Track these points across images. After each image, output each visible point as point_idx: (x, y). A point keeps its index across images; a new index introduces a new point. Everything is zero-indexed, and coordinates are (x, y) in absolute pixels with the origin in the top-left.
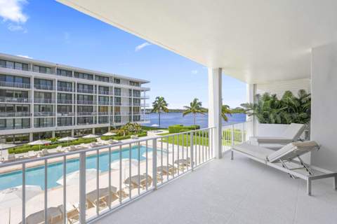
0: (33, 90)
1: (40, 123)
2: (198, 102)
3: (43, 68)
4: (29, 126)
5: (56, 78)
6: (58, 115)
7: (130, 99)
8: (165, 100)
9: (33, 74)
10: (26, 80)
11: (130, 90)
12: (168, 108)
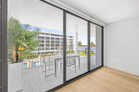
0: (45, 40)
1: (47, 49)
2: (93, 43)
3: (47, 34)
4: (44, 50)
5: (51, 36)
6: (51, 47)
7: (70, 42)
8: (81, 42)
9: (45, 36)
10: (43, 37)
11: (70, 39)
12: (82, 45)
